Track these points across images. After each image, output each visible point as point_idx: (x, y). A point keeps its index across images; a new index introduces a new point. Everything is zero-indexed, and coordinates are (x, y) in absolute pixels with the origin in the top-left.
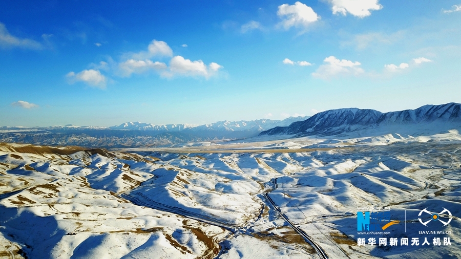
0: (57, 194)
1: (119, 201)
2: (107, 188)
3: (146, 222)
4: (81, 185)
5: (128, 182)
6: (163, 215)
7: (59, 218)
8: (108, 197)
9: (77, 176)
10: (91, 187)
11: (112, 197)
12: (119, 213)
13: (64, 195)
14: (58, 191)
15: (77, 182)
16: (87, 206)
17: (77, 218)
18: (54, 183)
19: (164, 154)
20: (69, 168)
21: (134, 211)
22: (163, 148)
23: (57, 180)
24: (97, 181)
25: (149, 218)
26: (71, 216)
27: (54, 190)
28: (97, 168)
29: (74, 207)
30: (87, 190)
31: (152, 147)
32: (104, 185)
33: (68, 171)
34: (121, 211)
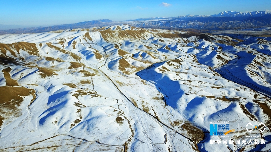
0: (180, 66)
1: (213, 74)
2: (207, 64)
3: (229, 92)
4: (193, 61)
5: (220, 61)
6: (241, 88)
7: (181, 83)
8: (207, 70)
9: (191, 54)
10: (198, 62)
11: (210, 71)
12: (213, 83)
13: (184, 67)
14: (181, 64)
15: (191, 59)
16: (196, 76)
17: (190, 84)
18: (179, 59)
19: (247, 37)
20: (187, 49)
21: (222, 83)
22: (246, 31)
23: (180, 56)
24: (202, 58)
25: (231, 90)
26: (187, 82)
27: (179, 63)
28: (202, 49)
29: (189, 76)
30: (196, 64)
31: (239, 29)
32: (206, 62)
33: (186, 51)
34: (214, 82)
